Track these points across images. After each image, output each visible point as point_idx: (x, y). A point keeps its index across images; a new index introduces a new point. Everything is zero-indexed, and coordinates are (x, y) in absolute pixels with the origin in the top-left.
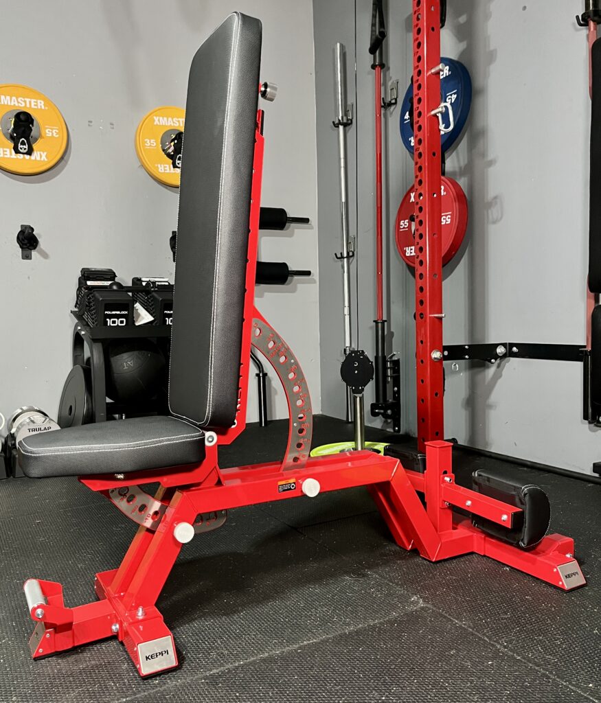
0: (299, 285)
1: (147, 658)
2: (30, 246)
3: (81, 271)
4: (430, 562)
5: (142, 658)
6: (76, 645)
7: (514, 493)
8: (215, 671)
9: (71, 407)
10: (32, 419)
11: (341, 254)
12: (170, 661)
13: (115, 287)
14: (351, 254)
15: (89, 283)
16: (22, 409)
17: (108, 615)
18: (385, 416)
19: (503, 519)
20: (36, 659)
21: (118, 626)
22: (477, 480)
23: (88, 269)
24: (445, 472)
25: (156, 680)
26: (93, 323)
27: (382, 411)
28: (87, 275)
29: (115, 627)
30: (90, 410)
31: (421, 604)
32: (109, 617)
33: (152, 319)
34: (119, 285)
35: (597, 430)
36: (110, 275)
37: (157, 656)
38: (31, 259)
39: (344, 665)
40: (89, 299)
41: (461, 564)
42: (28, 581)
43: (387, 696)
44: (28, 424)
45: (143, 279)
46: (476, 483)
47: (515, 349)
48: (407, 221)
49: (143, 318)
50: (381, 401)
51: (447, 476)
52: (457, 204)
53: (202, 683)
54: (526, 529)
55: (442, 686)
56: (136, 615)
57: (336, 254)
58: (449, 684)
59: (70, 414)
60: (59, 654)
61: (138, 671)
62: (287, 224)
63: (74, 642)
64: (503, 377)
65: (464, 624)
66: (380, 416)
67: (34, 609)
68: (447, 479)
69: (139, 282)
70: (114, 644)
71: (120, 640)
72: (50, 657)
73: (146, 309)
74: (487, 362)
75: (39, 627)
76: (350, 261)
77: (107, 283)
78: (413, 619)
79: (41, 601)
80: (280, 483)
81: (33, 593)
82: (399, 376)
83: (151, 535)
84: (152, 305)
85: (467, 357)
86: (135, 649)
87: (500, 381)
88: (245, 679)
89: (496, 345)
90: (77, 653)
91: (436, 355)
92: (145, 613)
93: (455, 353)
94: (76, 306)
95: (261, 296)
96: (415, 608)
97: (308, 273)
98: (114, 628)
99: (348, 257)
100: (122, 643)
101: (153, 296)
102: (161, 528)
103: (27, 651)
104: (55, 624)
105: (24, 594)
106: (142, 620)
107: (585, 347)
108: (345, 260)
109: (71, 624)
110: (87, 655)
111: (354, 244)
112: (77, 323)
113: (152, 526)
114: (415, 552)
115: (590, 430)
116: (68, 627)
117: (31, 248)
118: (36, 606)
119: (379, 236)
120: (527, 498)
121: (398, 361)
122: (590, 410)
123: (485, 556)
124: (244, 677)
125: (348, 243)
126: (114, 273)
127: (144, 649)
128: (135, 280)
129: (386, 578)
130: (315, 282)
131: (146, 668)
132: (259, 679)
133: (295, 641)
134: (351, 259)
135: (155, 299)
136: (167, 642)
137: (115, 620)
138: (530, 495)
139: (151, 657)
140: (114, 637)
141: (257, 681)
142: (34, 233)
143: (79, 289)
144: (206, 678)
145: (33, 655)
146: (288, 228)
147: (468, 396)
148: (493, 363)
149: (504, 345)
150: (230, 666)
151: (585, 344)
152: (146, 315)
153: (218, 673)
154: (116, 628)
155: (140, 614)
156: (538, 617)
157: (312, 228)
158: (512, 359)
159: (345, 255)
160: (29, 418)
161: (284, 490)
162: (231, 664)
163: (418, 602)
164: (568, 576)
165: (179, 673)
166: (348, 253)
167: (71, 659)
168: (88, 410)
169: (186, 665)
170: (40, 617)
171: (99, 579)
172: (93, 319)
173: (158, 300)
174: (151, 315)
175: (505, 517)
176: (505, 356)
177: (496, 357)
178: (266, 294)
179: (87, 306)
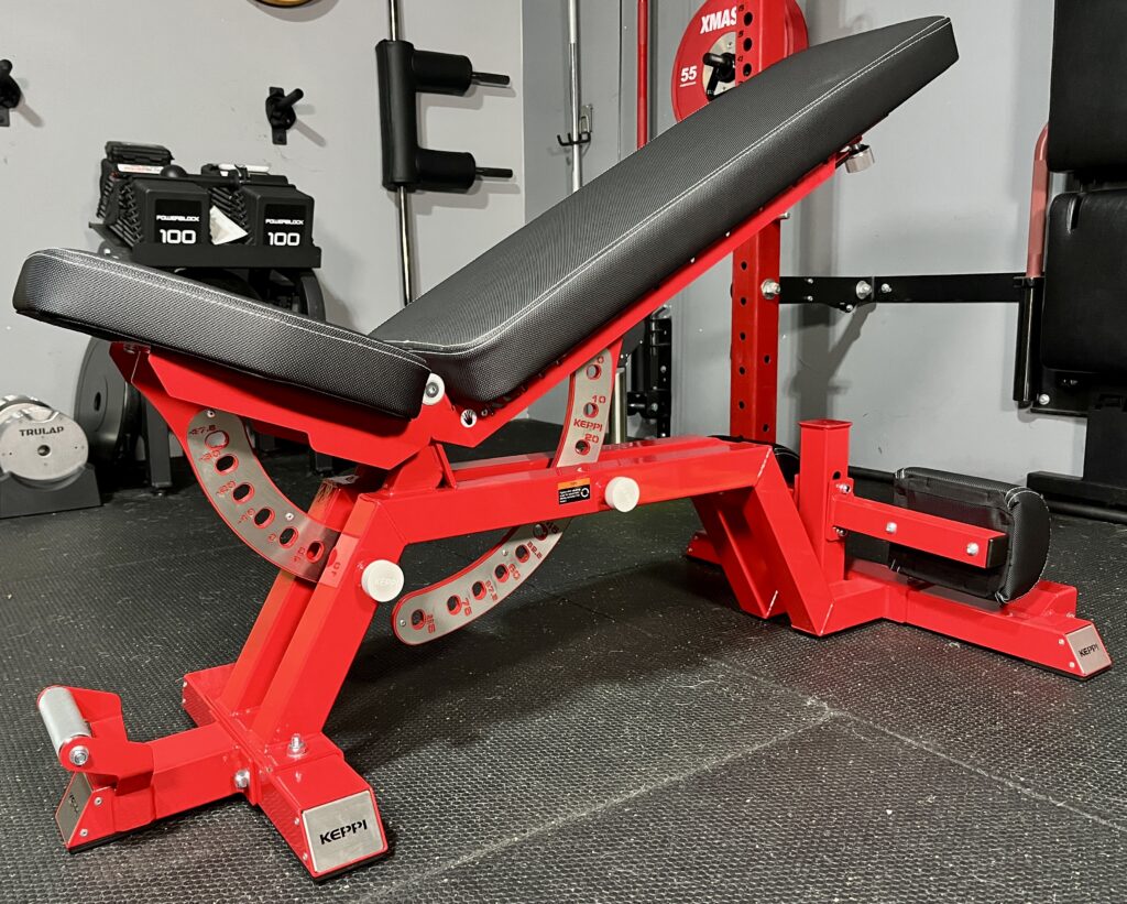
0: (491, 196)
1: (323, 839)
2: (6, 100)
3: (106, 148)
4: (816, 637)
5: (312, 840)
6: (158, 817)
7: (987, 503)
8: (465, 858)
9: (98, 397)
10: (27, 412)
11: (569, 135)
12: (371, 841)
13: (172, 175)
14: (584, 137)
15: (122, 168)
16: (5, 400)
17: (224, 754)
18: (646, 414)
19: (969, 551)
20: (73, 850)
21: (247, 775)
22: (905, 485)
23: (120, 143)
24: (837, 476)
25: (345, 883)
26: (135, 238)
27: (642, 406)
28: (118, 153)
29: (242, 778)
30: (136, 398)
31: (830, 713)
32: (225, 758)
33: (244, 233)
34: (180, 170)
35: (1033, 420)
36: (161, 156)
37: (343, 833)
38: (8, 125)
39: (726, 834)
40: (124, 195)
41: (867, 639)
42: (48, 691)
43: (841, 896)
44: (20, 421)
45: (222, 166)
46: (902, 491)
47: (886, 287)
48: (695, 67)
49: (227, 233)
50: (641, 389)
51: (841, 483)
52: (791, 29)
53: (445, 884)
54: (1011, 568)
55: (942, 869)
56: (286, 750)
57: (559, 137)
58: (955, 864)
59: (97, 408)
60: (122, 838)
61: (304, 868)
62: (472, 86)
63: (154, 811)
64: (861, 337)
65: (927, 746)
66: (638, 414)
67: (67, 748)
68: (843, 487)
69: (214, 173)
70: (239, 811)
71: (253, 804)
72: (103, 845)
73: (230, 218)
74: (838, 310)
75: (76, 785)
76: (583, 151)
77: (157, 170)
78: (824, 738)
79: (79, 729)
80: (562, 486)
81: (59, 716)
82: (670, 348)
83: (304, 592)
84: (243, 209)
85: (810, 298)
86: (297, 821)
87: (855, 345)
88: (535, 873)
89: (856, 280)
90: (162, 834)
91: (770, 287)
92: (306, 748)
93: (792, 289)
94: (98, 214)
95: (428, 212)
96: (821, 719)
97: (507, 174)
98: (239, 778)
99: (580, 142)
100: (257, 809)
101: (243, 193)
102: (330, 578)
103: (55, 834)
104: (115, 777)
105: (40, 718)
106: (299, 762)
107: (1024, 274)
108: (576, 147)
109: (149, 775)
110: (183, 836)
111: (591, 120)
112: (102, 244)
113: (307, 573)
114: (780, 620)
115: (1021, 418)
116: (141, 781)
117: (6, 103)
118: (68, 740)
119: (642, 99)
120: (1016, 514)
121: (668, 322)
122: (1027, 385)
123: (905, 624)
124: (529, 868)
125: (580, 118)
126: (169, 153)
127: (314, 821)
128: (207, 170)
129: (742, 669)
130: (517, 191)
131: (322, 861)
132: (563, 871)
133: (611, 790)
134: (585, 146)
135: (248, 199)
136: (361, 804)
137: (239, 763)
138: (1023, 506)
139: (332, 836)
140: (239, 797)
141: (559, 876)
142: (12, 74)
143: (104, 182)
144: (450, 874)
145: (68, 843)
146: (473, 93)
147: (795, 374)
148: (848, 311)
149: (867, 280)
150: (493, 847)
151: (1025, 271)
152: (232, 228)
153: (473, 863)
154: (244, 780)
155: (296, 745)
156: (1055, 727)
157: (513, 95)
158: (879, 305)
159: (575, 139)
160: (21, 411)
161: (569, 501)
162: (496, 842)
163: (821, 710)
164: (1084, 653)
165: (389, 867)
166: (580, 136)
167: (152, 847)
168: (131, 397)
169: (400, 848)
170: (82, 762)
171: (193, 685)
172: (134, 230)
173: (254, 199)
174: (242, 227)
175: (973, 548)
176: (868, 299)
177: (856, 301)
178: (436, 209)
179: (121, 207)
